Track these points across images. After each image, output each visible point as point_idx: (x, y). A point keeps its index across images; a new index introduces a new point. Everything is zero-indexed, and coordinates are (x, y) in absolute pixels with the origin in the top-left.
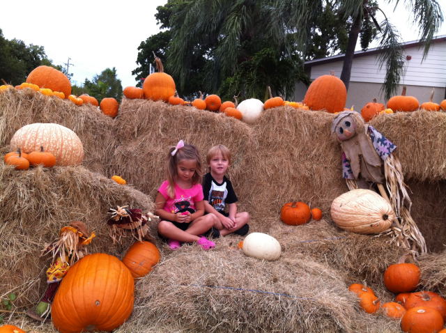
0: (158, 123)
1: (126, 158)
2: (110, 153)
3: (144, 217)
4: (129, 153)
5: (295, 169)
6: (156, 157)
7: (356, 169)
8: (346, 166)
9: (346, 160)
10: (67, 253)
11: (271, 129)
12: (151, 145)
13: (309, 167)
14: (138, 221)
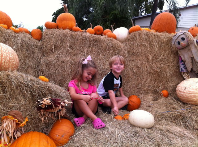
0: (66, 43)
1: (48, 64)
2: (38, 63)
3: (62, 103)
4: (50, 62)
5: (151, 67)
6: (67, 64)
7: (189, 66)
8: (182, 64)
9: (182, 61)
10: (8, 135)
11: (135, 44)
12: (63, 56)
13: (159, 66)
14: (58, 107)
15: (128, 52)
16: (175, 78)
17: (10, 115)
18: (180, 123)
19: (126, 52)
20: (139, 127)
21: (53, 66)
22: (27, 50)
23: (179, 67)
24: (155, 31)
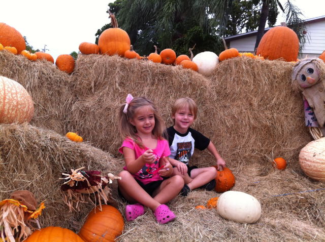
0: (114, 77)
1: (84, 113)
3: (104, 179)
4: (87, 109)
5: (256, 118)
6: (115, 112)
8: (309, 114)
9: (310, 108)
11: (229, 80)
12: (109, 100)
13: (270, 116)
14: (97, 185)
15: (217, 93)
16: (297, 137)
17: (13, 197)
19: (214, 93)
20: (235, 221)
21: (91, 116)
22: (49, 89)
23: (303, 118)
24: (262, 57)
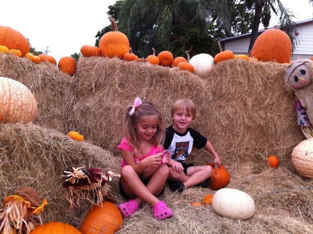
0: (114, 78)
1: (85, 113)
2: (70, 109)
3: (104, 176)
4: (88, 109)
5: (250, 118)
6: (114, 111)
8: (302, 114)
9: (302, 108)
10: (12, 227)
11: (224, 81)
12: (109, 100)
13: (264, 116)
14: (97, 182)
15: (213, 93)
16: (290, 136)
17: (17, 194)
18: (297, 211)
19: (210, 94)
20: (229, 218)
21: (92, 116)
22: (52, 90)
23: (296, 118)
24: (256, 59)
